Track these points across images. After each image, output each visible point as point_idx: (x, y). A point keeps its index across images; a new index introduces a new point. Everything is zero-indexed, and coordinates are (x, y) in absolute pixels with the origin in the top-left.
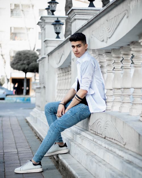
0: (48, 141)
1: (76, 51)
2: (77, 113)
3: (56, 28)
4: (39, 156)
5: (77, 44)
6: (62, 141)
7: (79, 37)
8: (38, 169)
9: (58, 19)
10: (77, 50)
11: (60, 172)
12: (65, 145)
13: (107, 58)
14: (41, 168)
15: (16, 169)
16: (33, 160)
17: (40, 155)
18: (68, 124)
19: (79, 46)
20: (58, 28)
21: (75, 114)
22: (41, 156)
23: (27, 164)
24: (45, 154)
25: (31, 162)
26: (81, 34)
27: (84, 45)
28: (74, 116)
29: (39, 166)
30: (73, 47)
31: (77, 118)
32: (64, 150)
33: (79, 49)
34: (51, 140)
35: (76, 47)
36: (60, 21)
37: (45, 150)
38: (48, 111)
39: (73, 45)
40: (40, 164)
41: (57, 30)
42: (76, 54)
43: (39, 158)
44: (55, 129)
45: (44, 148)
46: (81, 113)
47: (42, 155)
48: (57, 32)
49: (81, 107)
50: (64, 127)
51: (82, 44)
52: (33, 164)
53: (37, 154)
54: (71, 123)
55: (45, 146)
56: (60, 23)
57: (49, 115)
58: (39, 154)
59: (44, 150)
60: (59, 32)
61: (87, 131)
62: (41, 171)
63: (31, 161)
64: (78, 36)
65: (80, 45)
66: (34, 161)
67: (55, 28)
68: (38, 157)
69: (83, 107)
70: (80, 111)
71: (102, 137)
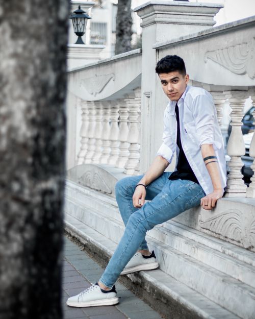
0: (126, 246)
1: (171, 91)
2: (180, 196)
3: (77, 25)
4: (112, 275)
5: (172, 77)
6: (146, 247)
7: (174, 65)
8: (111, 299)
9: (79, 8)
10: (173, 88)
11: (150, 305)
12: (153, 255)
13: (233, 100)
14: (116, 296)
15: (69, 299)
16: (100, 283)
17: (113, 272)
18: (161, 216)
19: (175, 81)
20: (81, 25)
21: (176, 199)
22: (115, 274)
23: (90, 291)
24: (122, 270)
25: (96, 286)
26: (175, 59)
27: (184, 77)
28: (174, 203)
29: (113, 294)
30: (164, 82)
31: (179, 207)
32: (151, 264)
33: (176, 86)
34: (132, 244)
35: (169, 84)
36: (84, 12)
37: (122, 264)
38: (123, 194)
39: (164, 79)
40: (114, 290)
41: (79, 29)
42: (170, 94)
43: (112, 278)
44: (140, 224)
45: (121, 260)
46: (187, 198)
47: (117, 272)
48: (79, 31)
49: (186, 186)
50: (154, 222)
51: (181, 77)
52: (100, 291)
53: (109, 270)
54: (167, 216)
55: (122, 257)
56: (84, 15)
57: (125, 200)
58: (111, 272)
59: (120, 263)
60: (82, 31)
61: (192, 228)
62: (115, 303)
63: (97, 284)
64: (172, 63)
65: (177, 79)
66: (102, 285)
67: (75, 25)
68: (110, 277)
69: (190, 187)
70: (186, 195)
71: (243, 248)
